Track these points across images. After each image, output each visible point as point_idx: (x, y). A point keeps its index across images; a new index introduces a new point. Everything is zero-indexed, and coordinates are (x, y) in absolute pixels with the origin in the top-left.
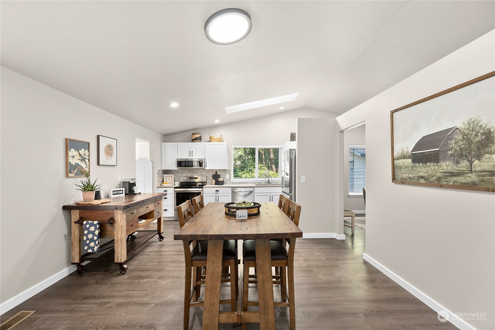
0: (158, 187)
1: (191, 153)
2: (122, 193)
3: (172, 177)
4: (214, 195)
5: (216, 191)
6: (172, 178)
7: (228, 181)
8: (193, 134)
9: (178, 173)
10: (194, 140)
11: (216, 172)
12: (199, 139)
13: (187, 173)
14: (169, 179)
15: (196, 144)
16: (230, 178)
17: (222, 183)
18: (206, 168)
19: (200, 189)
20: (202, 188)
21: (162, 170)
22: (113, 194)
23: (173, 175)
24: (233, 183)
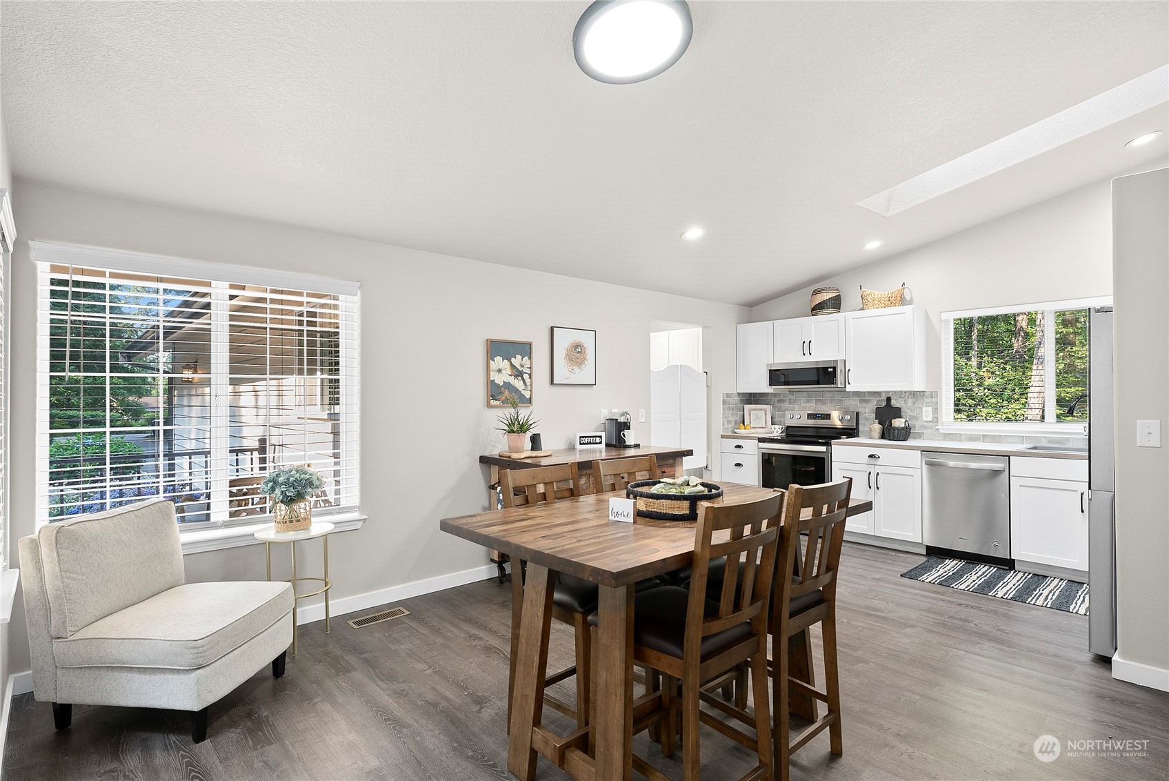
0: (723, 437)
1: (806, 346)
2: (600, 443)
3: (765, 411)
4: (864, 468)
5: (871, 456)
6: (766, 414)
7: (931, 428)
8: (815, 292)
9: (780, 401)
10: (817, 309)
11: (889, 399)
12: (835, 304)
13: (804, 402)
14: (758, 418)
15: (826, 319)
16: (935, 420)
17: (905, 434)
18: (849, 388)
19: (823, 449)
20: (828, 444)
21: (739, 394)
22: (581, 444)
23: (768, 408)
24: (947, 436)
